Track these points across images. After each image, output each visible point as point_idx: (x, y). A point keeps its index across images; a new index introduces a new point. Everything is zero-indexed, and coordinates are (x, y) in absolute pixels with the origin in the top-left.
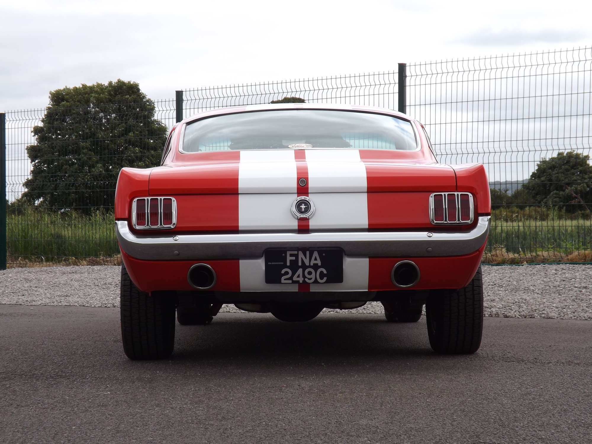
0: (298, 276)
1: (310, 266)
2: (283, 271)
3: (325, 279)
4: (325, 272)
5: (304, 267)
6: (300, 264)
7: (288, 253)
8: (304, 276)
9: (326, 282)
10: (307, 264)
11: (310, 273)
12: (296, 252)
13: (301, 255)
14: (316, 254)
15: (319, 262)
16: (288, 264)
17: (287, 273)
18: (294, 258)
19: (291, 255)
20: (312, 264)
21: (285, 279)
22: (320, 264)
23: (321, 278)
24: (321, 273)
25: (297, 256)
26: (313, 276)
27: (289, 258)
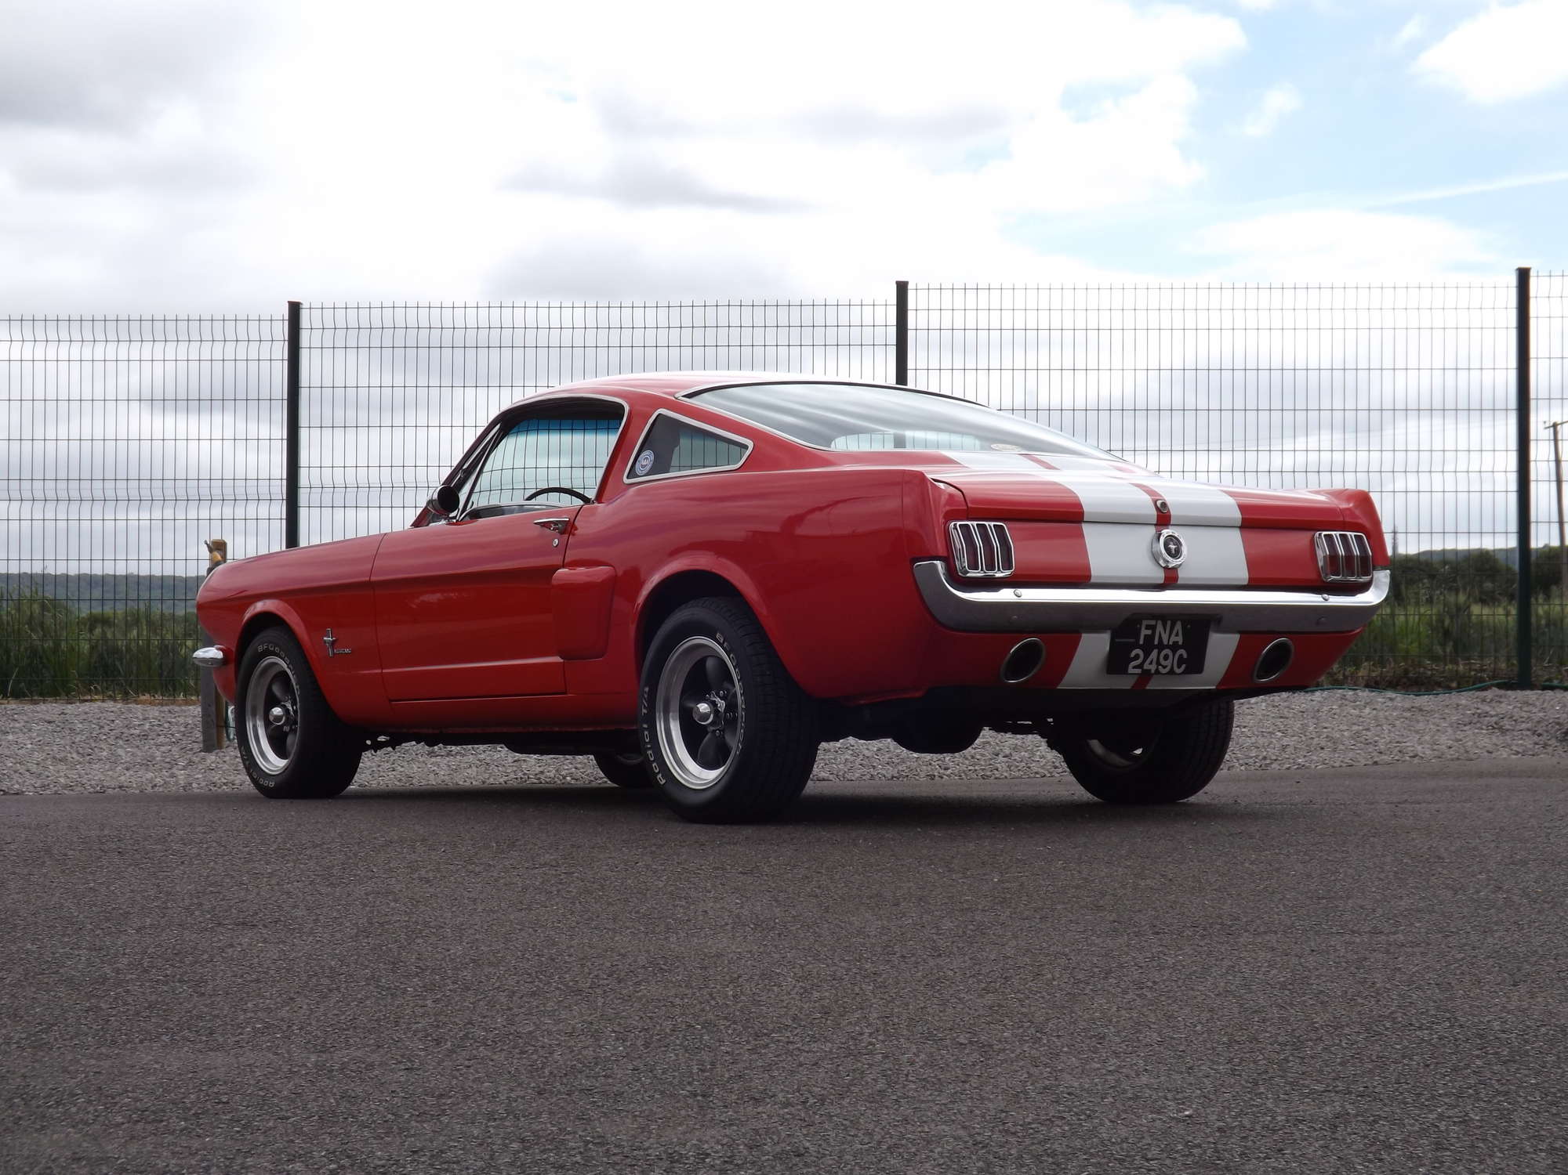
0: (1151, 663)
1: (1168, 646)
2: (1133, 654)
3: (1184, 666)
4: (1185, 656)
5: (1161, 647)
6: (1156, 643)
7: (1145, 623)
8: (1158, 663)
9: (1183, 673)
10: (1165, 643)
11: (1166, 657)
12: (1153, 622)
13: (1160, 628)
14: (1178, 626)
15: (1180, 640)
16: (1141, 642)
17: (1137, 657)
18: (1149, 632)
19: (1148, 627)
20: (1171, 643)
21: (1134, 667)
22: (1180, 643)
23: (1179, 667)
24: (1181, 655)
25: (1153, 628)
26: (1168, 663)
27: (1144, 632)
